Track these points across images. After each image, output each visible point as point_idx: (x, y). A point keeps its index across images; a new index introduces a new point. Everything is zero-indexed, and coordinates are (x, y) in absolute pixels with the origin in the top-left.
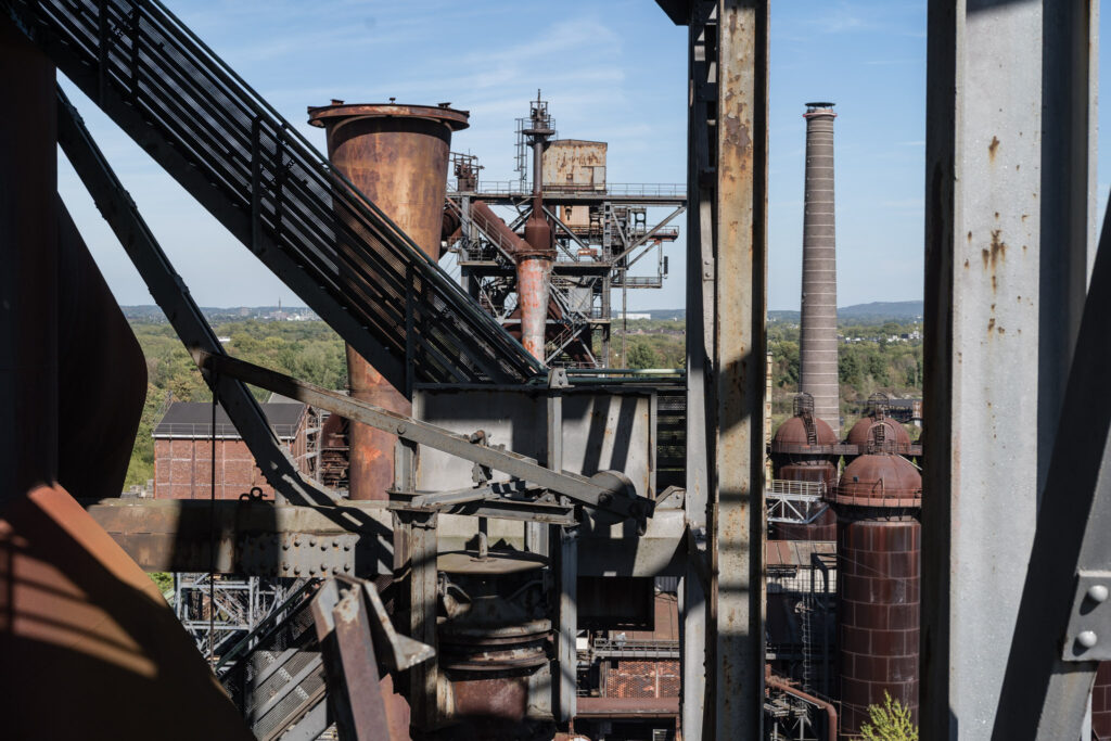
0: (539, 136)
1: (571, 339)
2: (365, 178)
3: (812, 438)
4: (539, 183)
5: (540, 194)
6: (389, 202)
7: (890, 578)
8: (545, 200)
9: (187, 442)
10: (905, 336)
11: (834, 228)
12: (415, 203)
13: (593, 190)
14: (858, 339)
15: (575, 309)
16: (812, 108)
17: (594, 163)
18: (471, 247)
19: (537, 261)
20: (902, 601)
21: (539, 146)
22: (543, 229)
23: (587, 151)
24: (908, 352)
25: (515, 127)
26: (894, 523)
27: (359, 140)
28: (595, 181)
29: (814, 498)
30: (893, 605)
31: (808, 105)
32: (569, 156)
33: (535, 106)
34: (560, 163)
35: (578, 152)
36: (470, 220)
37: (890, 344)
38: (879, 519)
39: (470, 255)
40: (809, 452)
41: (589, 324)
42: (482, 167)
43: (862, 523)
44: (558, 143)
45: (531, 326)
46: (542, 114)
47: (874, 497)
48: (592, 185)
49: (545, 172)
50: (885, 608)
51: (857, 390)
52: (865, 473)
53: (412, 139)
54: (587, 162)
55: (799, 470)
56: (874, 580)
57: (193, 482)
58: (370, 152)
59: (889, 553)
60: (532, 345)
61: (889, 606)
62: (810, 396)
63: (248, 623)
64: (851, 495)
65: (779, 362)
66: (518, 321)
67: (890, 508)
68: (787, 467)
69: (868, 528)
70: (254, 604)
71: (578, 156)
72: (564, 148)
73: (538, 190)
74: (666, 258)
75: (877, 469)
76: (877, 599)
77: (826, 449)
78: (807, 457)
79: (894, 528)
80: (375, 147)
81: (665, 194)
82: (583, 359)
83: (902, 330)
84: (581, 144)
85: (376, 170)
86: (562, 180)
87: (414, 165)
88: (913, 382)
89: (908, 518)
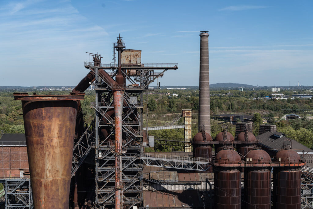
0: (120, 48)
1: (131, 113)
2: (38, 127)
3: (205, 139)
4: (120, 63)
5: (120, 67)
6: (49, 137)
7: (231, 189)
8: (122, 68)
9: (8, 147)
10: (226, 94)
11: (209, 69)
12: (61, 137)
13: (137, 65)
14: (213, 95)
15: (132, 103)
16: (202, 33)
17: (137, 57)
18: (99, 84)
19: (119, 92)
20: (234, 196)
21: (120, 51)
22: (121, 78)
23: (135, 53)
24: (227, 99)
25: (112, 45)
26: (232, 172)
27: (35, 111)
28: (138, 63)
29: (207, 163)
30: (232, 197)
31: (201, 32)
32: (129, 55)
33: (118, 39)
34: (127, 57)
35: (132, 53)
36: (98, 75)
37: (222, 96)
38: (227, 170)
39: (98, 87)
40: (204, 143)
41: (136, 108)
42: (102, 57)
43: (222, 172)
44: (126, 50)
45: (118, 112)
46: (121, 41)
47: (225, 164)
48: (137, 63)
49: (122, 60)
50: (229, 198)
51: (214, 112)
52: (223, 156)
53: (59, 110)
54: (135, 56)
55: (201, 149)
56: (226, 189)
57: (10, 160)
58: (40, 116)
59: (231, 181)
60: (118, 119)
61: (231, 197)
62: (204, 126)
63: (29, 205)
64: (219, 163)
65: (191, 103)
66: (113, 107)
67: (231, 167)
68: (197, 148)
69: (224, 173)
70: (31, 198)
71: (132, 54)
72: (128, 52)
73: (120, 65)
74: (160, 83)
75: (227, 155)
76: (227, 195)
77: (209, 142)
78: (203, 145)
79: (232, 173)
80: (42, 113)
81: (159, 66)
82: (135, 119)
83: (225, 92)
84: (133, 51)
85: (43, 124)
86: (127, 62)
87: (60, 121)
88: (230, 109)
89: (236, 170)
